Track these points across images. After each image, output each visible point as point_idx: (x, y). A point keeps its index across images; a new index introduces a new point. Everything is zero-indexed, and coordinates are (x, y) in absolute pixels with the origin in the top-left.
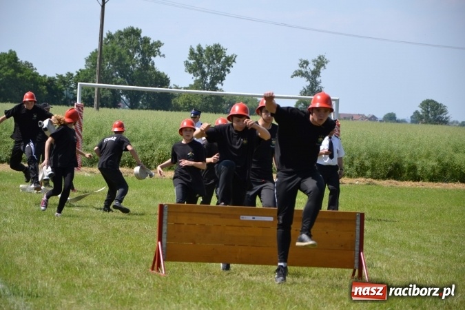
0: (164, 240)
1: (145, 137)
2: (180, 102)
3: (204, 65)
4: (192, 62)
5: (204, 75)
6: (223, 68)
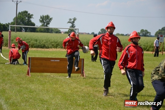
0: (30, 67)
1: (28, 39)
2: (38, 30)
3: (44, 20)
4: (41, 19)
5: (44, 23)
6: (49, 21)
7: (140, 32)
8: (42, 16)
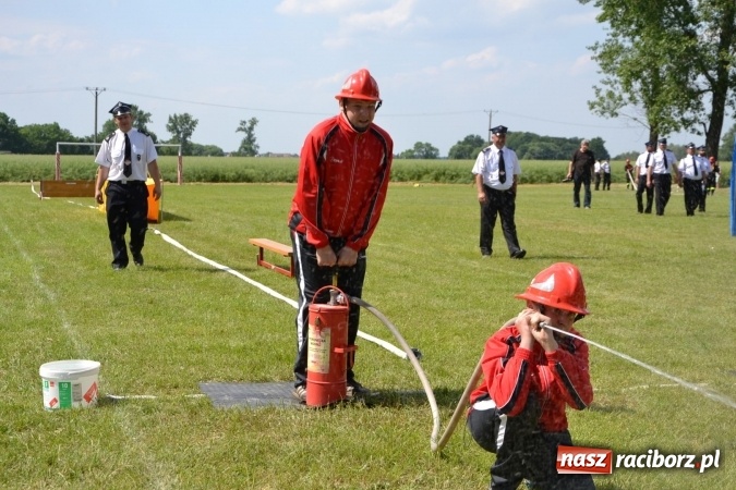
3: (178, 127)
4: (171, 125)
7: (413, 149)
8: (173, 116)
